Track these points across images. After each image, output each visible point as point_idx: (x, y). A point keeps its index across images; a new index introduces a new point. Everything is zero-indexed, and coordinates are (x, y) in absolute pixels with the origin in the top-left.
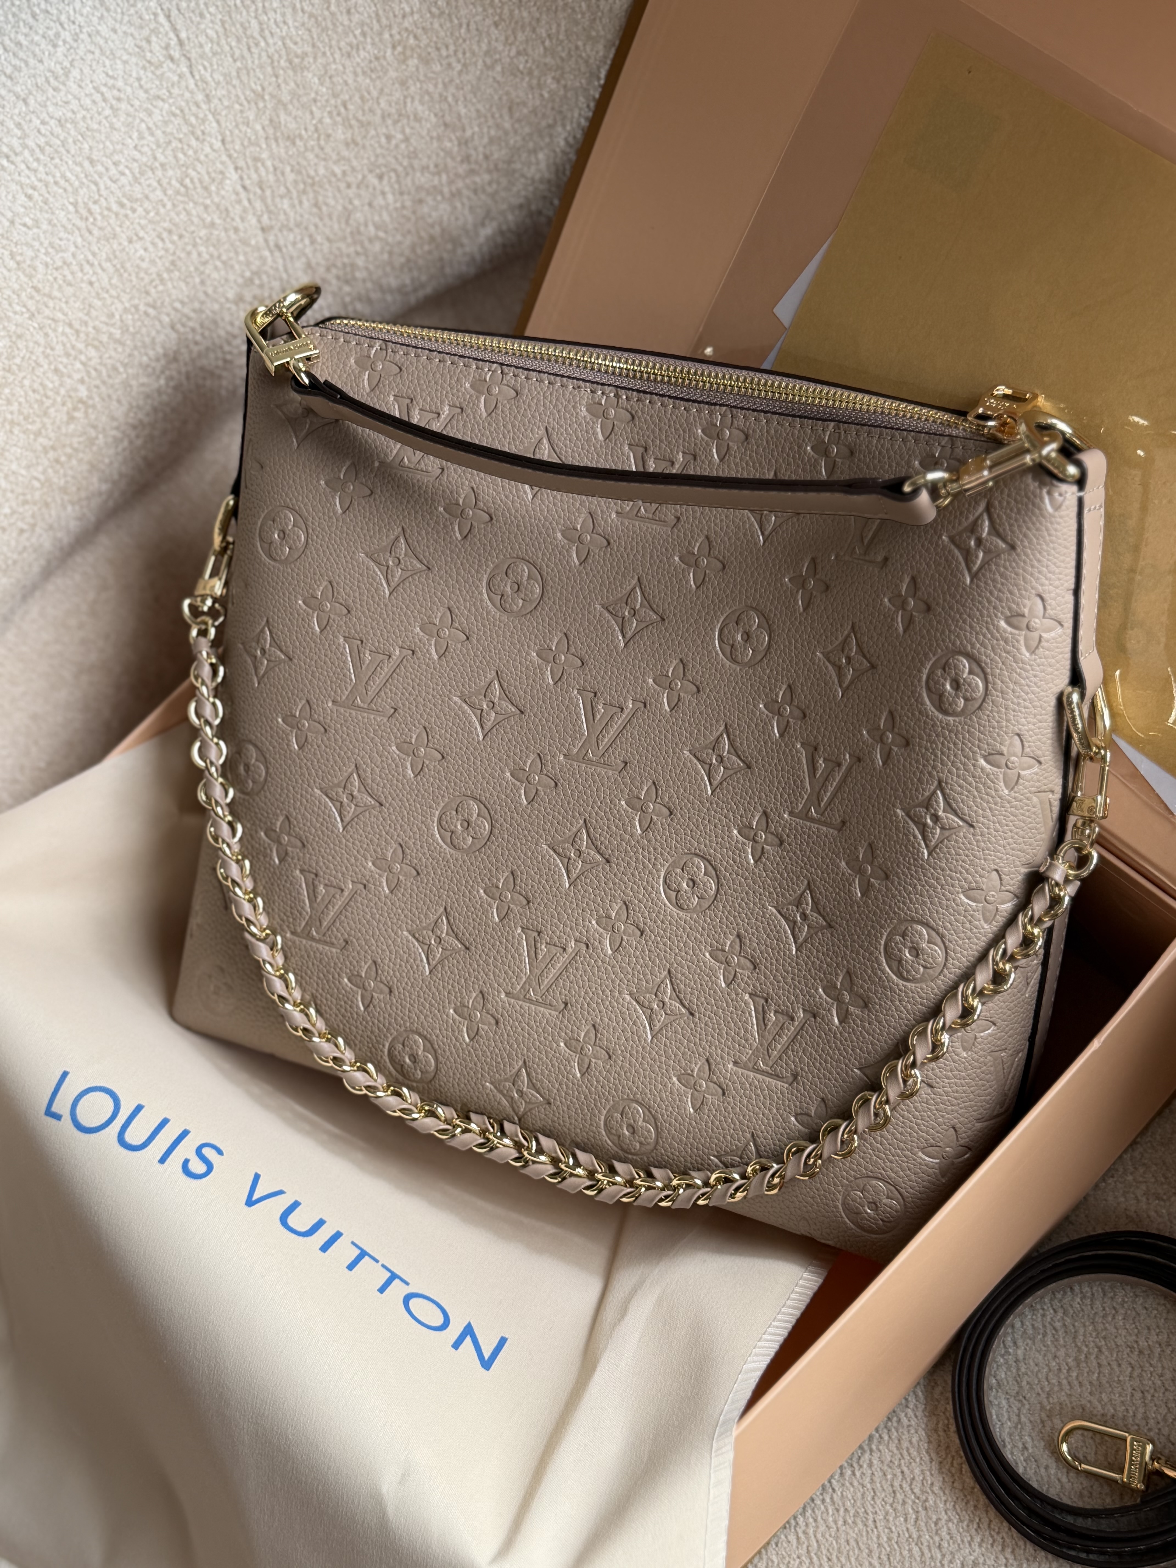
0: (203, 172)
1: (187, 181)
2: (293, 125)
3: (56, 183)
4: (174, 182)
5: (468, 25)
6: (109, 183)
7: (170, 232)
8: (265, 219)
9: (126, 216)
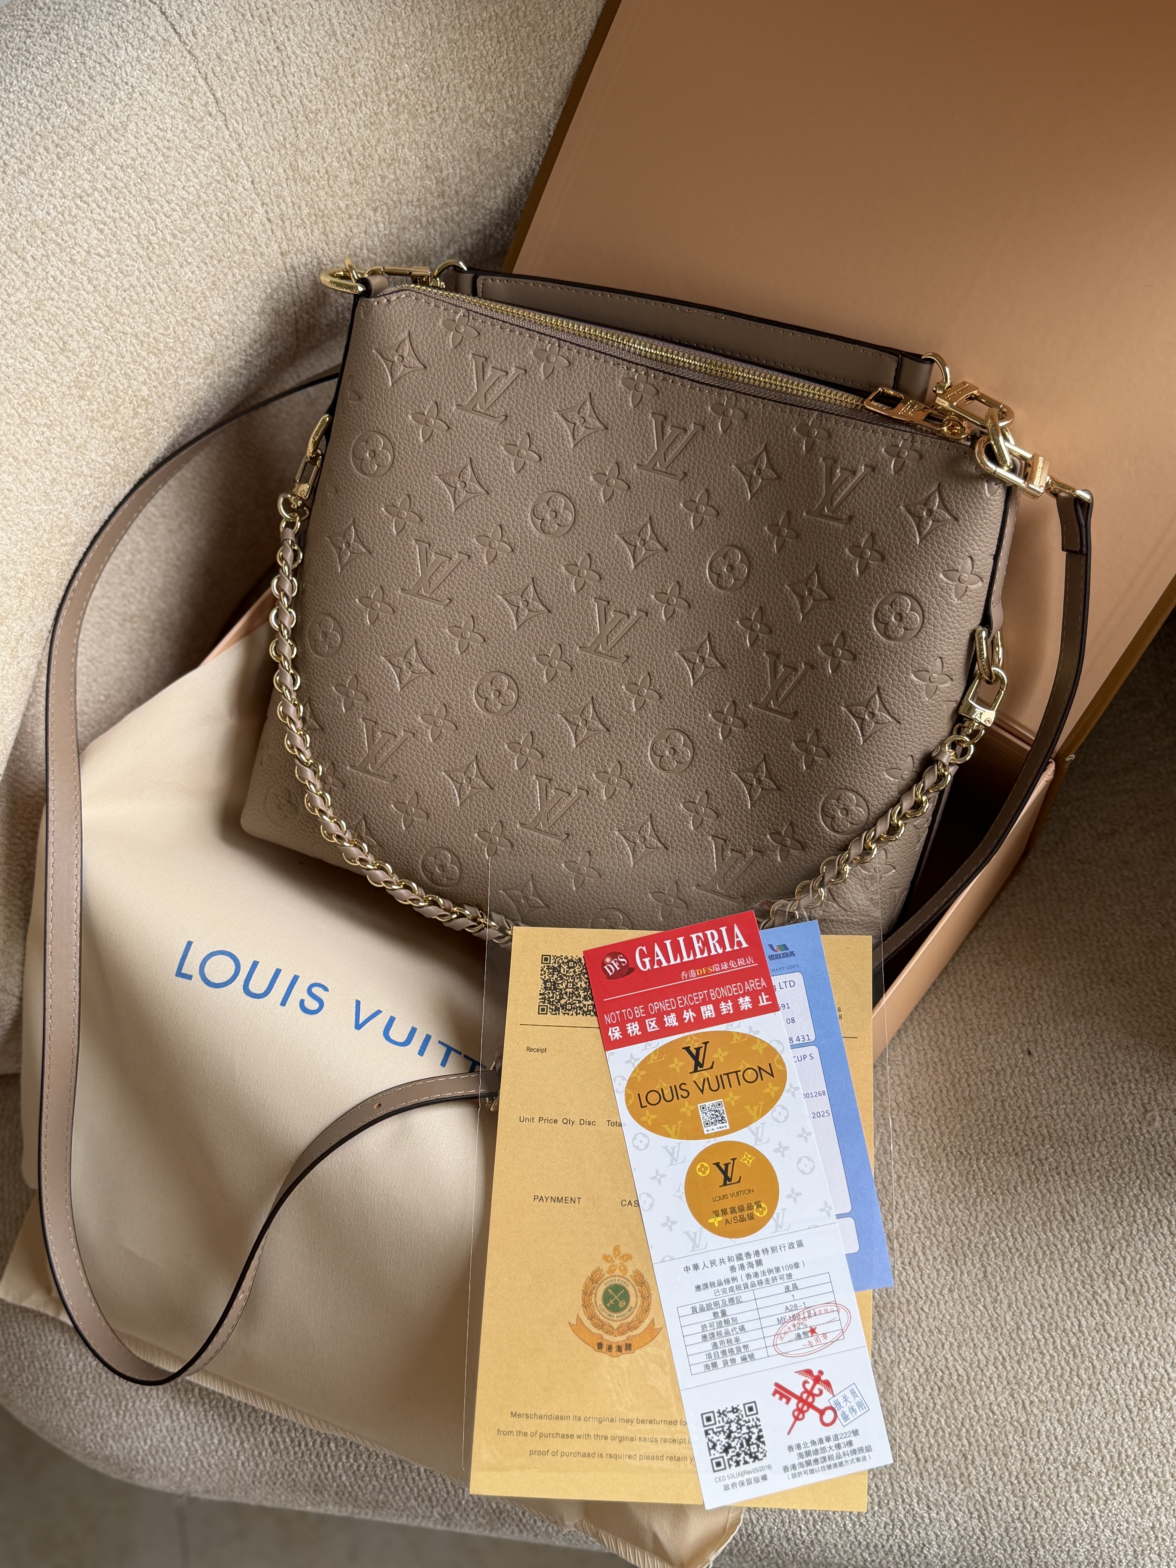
0: (237, 208)
1: (225, 216)
2: (308, 169)
3: (122, 219)
4: (214, 217)
5: (448, 87)
6: (164, 218)
7: (211, 257)
8: (284, 245)
9: (178, 245)
